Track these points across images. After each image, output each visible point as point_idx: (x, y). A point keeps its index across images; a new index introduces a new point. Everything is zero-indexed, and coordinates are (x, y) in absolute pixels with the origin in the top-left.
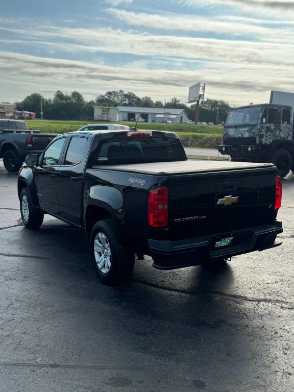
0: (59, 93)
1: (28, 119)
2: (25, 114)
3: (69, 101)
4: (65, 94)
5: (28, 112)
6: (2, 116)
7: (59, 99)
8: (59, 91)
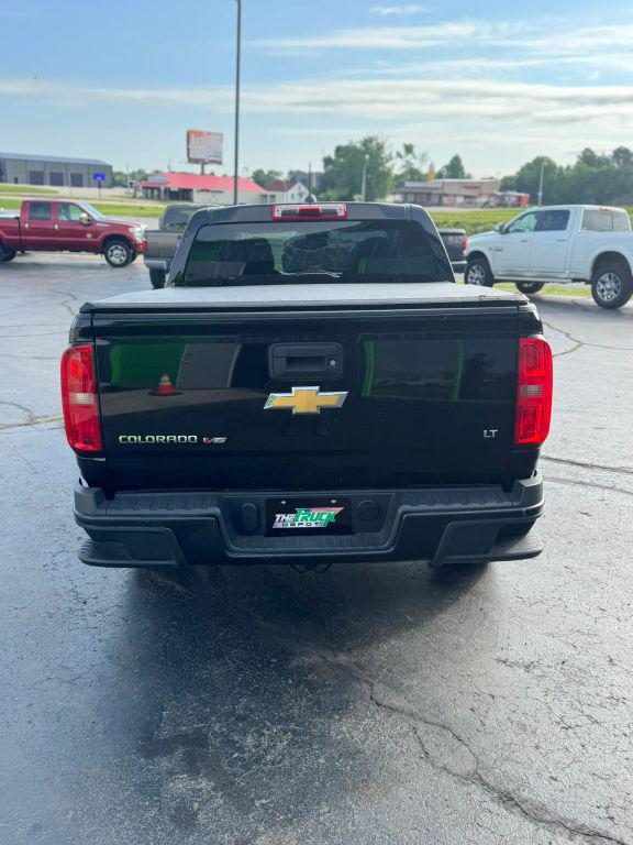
0: (587, 153)
1: (513, 206)
2: (509, 196)
3: (604, 167)
4: (598, 154)
5: (515, 193)
6: (469, 203)
7: (585, 166)
8: (587, 150)
